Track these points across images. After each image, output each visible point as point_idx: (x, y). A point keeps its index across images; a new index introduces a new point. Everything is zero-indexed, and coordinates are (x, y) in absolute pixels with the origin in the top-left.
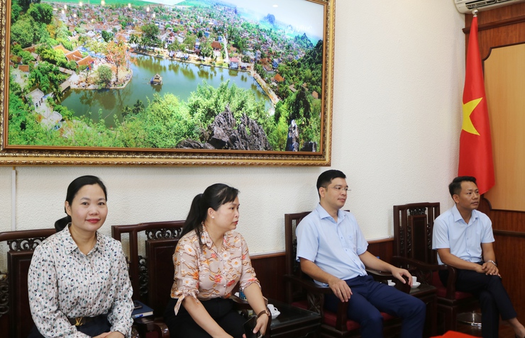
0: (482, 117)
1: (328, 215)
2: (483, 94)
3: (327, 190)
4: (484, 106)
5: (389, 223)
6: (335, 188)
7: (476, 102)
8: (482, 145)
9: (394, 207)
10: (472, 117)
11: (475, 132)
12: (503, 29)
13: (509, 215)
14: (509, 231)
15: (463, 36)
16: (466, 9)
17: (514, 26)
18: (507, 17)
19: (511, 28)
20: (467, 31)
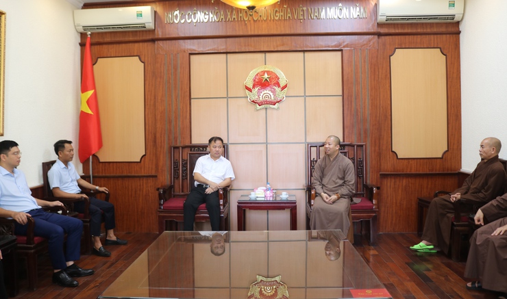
0: (93, 102)
1: (8, 173)
2: (94, 88)
3: (7, 156)
4: (95, 95)
5: (39, 175)
6: (14, 154)
7: (90, 93)
8: (94, 121)
9: (43, 163)
10: (88, 102)
11: (90, 112)
12: (105, 46)
13: (111, 164)
14: (112, 175)
15: (79, 47)
16: (82, 31)
17: (112, 46)
18: (108, 39)
19: (110, 46)
20: (82, 45)
